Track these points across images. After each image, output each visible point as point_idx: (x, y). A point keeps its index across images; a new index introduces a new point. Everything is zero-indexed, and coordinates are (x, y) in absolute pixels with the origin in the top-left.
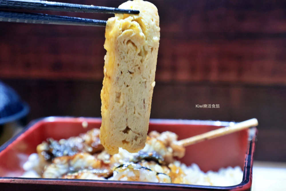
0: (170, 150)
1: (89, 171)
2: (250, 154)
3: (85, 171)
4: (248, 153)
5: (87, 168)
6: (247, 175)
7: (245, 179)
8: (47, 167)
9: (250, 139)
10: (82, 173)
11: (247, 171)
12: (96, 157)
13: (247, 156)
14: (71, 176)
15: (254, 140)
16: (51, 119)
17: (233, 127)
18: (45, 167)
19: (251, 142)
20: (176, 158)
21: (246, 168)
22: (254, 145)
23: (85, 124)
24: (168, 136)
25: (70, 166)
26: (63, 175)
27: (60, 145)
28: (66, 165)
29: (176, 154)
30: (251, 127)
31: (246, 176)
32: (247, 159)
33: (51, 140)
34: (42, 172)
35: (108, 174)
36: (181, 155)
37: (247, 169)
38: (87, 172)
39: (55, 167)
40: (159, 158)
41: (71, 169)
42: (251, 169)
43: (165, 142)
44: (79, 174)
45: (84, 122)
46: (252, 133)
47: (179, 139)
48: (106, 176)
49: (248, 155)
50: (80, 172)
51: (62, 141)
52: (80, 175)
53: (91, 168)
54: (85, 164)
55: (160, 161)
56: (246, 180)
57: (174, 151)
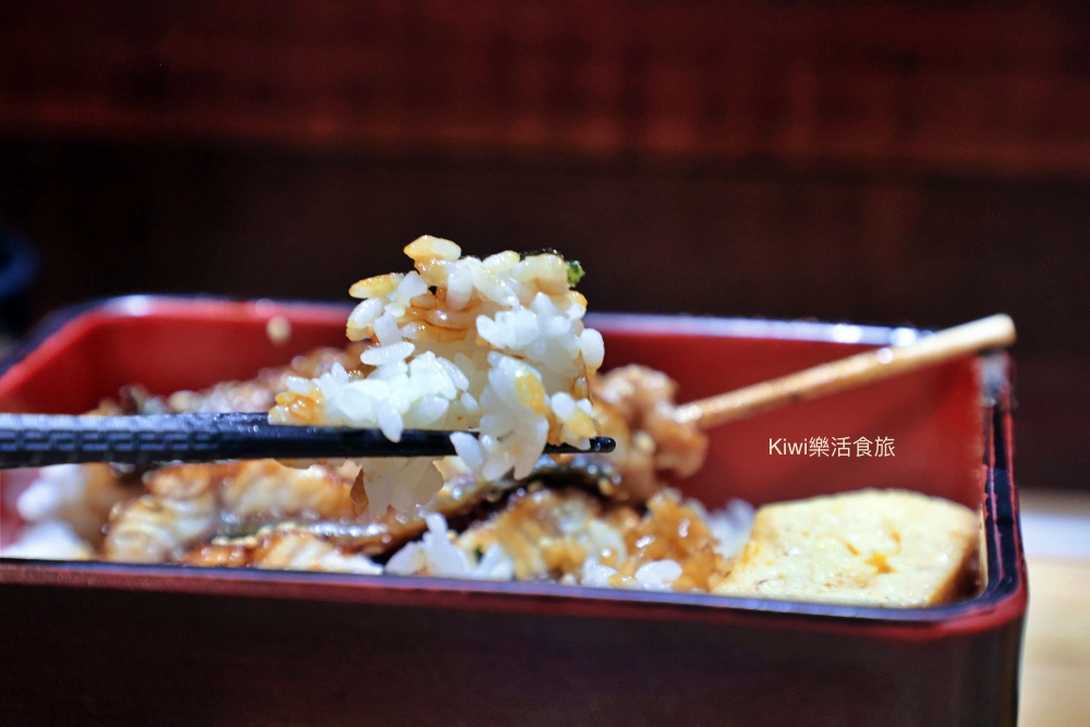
0: (645, 442)
1: (303, 529)
2: (1001, 464)
3: (288, 526)
4: (992, 460)
5: (294, 515)
6: (1003, 554)
7: (1001, 575)
8: (125, 507)
9: (986, 401)
10: (275, 538)
11: (1002, 539)
12: (331, 469)
13: (988, 472)
14: (230, 549)
15: (1007, 404)
16: (136, 306)
17: (909, 346)
18: (115, 510)
19: (997, 415)
20: (666, 477)
21: (996, 527)
22: (1008, 422)
23: (278, 330)
24: (635, 383)
25: (220, 504)
26: (193, 546)
27: (174, 413)
28: (207, 504)
29: (668, 461)
30: (986, 351)
31: (1000, 560)
32: (992, 484)
33: (136, 393)
34: (103, 530)
35: (386, 540)
36: (690, 464)
37: (1000, 529)
38: (296, 533)
39: (158, 509)
40: (601, 475)
41: (230, 518)
42: (1015, 528)
43: (625, 409)
44: (261, 542)
45: (277, 319)
46: (993, 372)
47: (681, 398)
48: (378, 550)
49: (992, 470)
50: (265, 531)
51: (182, 400)
52: (266, 543)
53: (313, 516)
54: (287, 499)
55: (605, 486)
56: (1004, 581)
57: (659, 449)
